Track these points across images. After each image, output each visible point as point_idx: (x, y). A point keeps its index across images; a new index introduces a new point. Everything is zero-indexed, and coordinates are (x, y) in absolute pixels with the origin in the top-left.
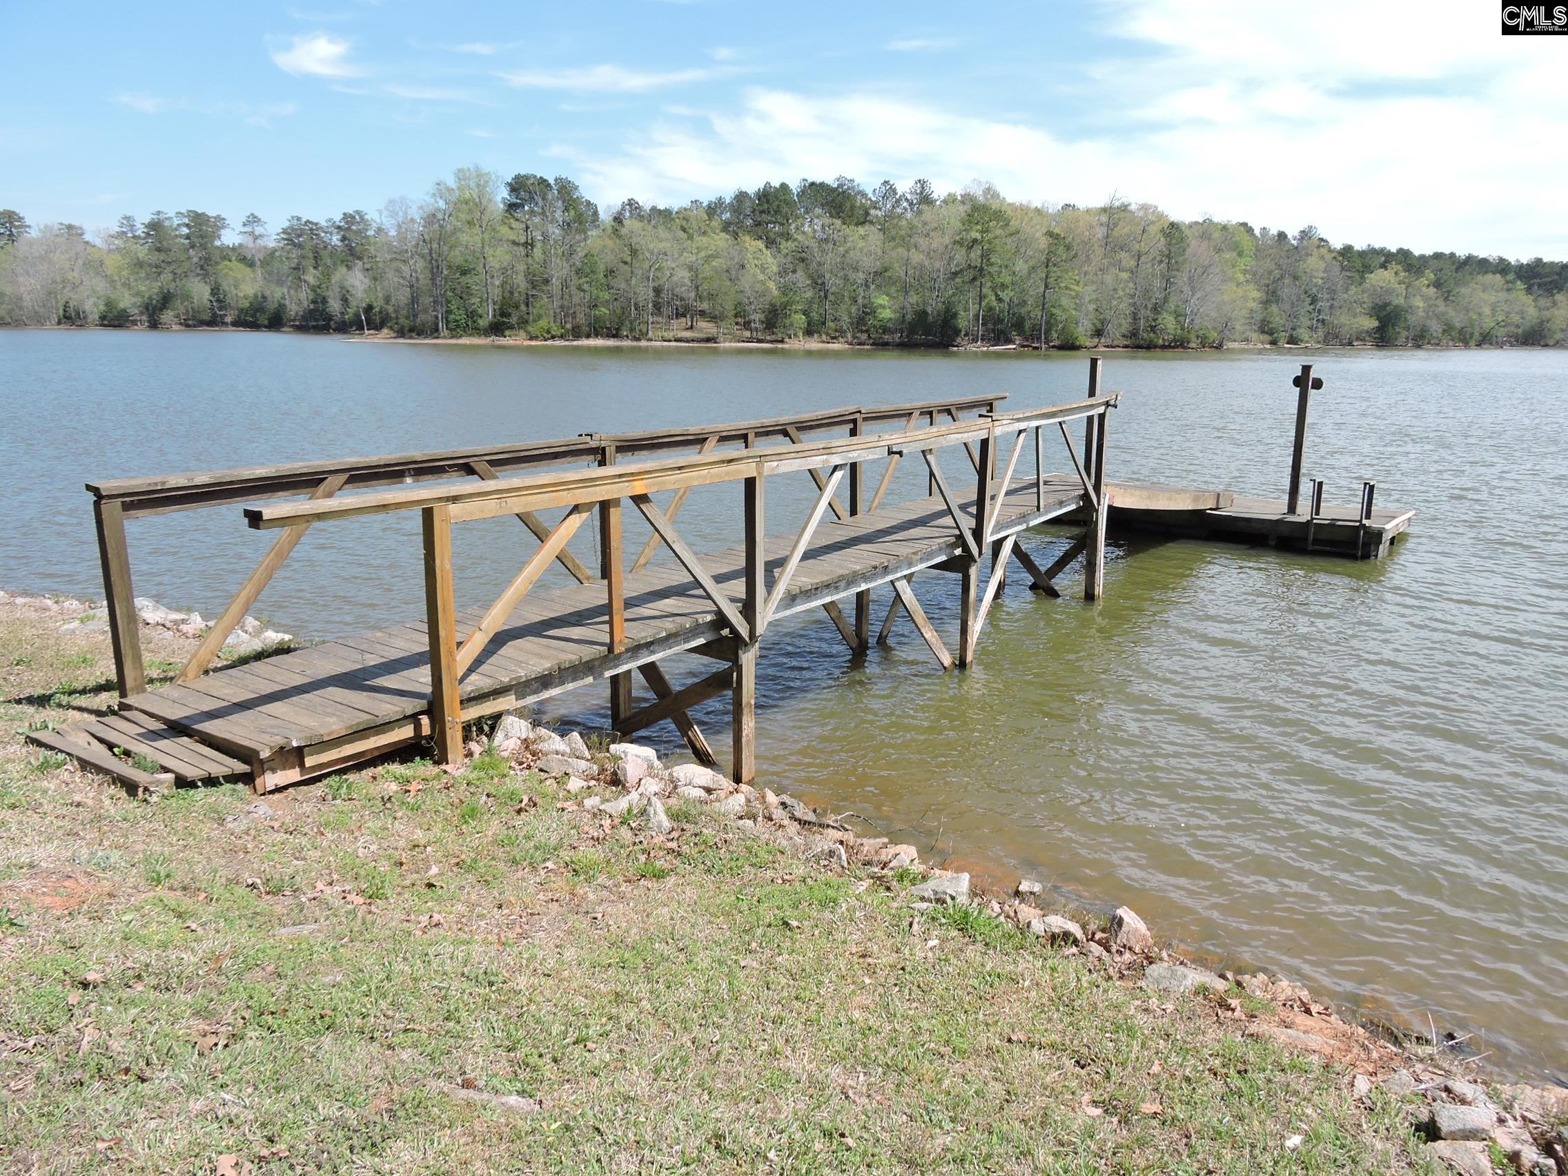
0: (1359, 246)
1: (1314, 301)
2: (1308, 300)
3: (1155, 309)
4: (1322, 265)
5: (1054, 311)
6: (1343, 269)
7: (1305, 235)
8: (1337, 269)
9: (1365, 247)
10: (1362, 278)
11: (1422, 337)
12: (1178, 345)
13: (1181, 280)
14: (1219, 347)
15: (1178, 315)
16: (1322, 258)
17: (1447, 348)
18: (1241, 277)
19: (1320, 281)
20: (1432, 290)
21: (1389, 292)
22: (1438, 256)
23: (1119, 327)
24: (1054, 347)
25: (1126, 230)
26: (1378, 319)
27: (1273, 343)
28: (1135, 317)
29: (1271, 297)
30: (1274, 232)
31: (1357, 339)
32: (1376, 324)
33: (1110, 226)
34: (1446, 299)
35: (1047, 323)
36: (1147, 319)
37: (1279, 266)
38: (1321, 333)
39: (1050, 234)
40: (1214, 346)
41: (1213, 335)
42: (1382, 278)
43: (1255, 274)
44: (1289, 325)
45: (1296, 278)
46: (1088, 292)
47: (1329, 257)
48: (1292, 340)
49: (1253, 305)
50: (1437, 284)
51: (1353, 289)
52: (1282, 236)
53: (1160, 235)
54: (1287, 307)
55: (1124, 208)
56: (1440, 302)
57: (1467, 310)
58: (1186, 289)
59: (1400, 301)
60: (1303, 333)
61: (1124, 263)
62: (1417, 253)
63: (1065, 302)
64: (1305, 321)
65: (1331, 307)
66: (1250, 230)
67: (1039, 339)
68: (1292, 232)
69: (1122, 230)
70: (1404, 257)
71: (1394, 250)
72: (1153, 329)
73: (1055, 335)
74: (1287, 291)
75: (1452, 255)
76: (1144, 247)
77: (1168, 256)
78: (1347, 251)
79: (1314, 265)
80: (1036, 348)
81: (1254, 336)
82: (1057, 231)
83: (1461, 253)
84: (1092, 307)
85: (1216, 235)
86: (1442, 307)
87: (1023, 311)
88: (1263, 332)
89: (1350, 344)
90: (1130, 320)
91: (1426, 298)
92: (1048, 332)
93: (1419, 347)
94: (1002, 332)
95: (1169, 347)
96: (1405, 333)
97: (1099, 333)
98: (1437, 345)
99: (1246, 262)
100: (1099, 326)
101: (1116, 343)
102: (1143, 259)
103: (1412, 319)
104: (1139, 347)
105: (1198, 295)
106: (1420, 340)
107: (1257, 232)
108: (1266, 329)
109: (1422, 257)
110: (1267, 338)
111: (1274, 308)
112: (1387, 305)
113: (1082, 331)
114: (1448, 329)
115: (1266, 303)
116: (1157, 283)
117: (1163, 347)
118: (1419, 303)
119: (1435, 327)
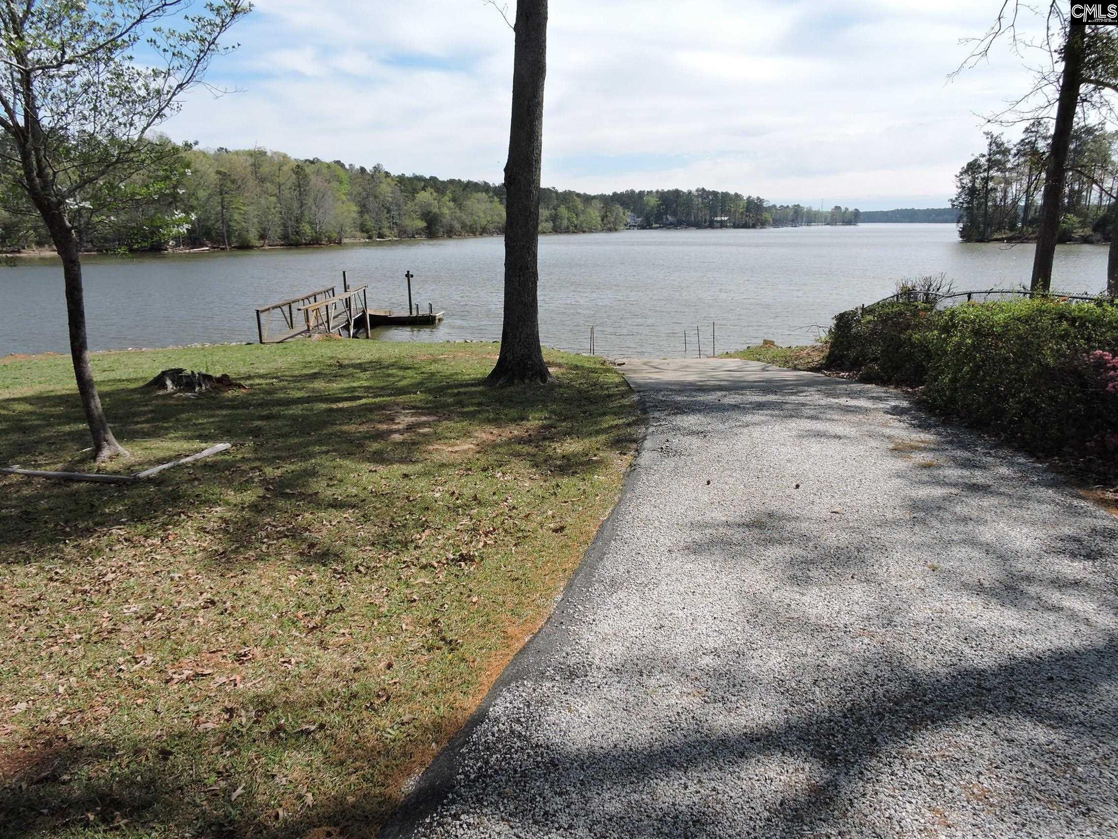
0: (409, 174)
1: (389, 211)
2: (385, 211)
3: (298, 221)
4: (389, 189)
5: (231, 223)
6: (402, 191)
7: (377, 169)
8: (399, 192)
9: (411, 175)
10: (414, 196)
11: (451, 231)
12: (315, 243)
13: (310, 201)
14: (340, 243)
15: (311, 223)
16: (389, 184)
17: (465, 237)
18: (344, 198)
19: (390, 199)
20: (452, 204)
21: (430, 205)
22: (452, 182)
23: (275, 232)
24: (234, 247)
25: (267, 169)
26: (426, 221)
27: (370, 238)
28: (285, 226)
29: (363, 209)
30: (357, 167)
31: (417, 234)
32: (425, 224)
33: (256, 166)
34: (460, 208)
35: (227, 231)
36: (292, 226)
37: (364, 189)
38: (396, 231)
39: (218, 172)
40: (336, 242)
41: (335, 235)
42: (425, 196)
43: (351, 194)
44: (377, 227)
45: (376, 197)
46: (252, 211)
47: (393, 183)
48: (381, 236)
49: (355, 215)
50: (454, 200)
51: (410, 204)
52: (363, 170)
53: (290, 172)
54: (374, 215)
55: (263, 153)
56: (457, 210)
57: (472, 214)
58: (313, 207)
59: (436, 210)
60: (386, 231)
61: (270, 191)
62: (441, 179)
63: (236, 217)
64: (386, 224)
65: (399, 215)
66: (343, 166)
67: (224, 243)
68: (369, 168)
69: (265, 170)
70: (433, 182)
71: (428, 177)
72: (297, 233)
73: (234, 239)
74: (372, 204)
75: (460, 180)
76: (281, 180)
77: (299, 186)
78: (401, 179)
79: (386, 189)
80: (222, 249)
81: (358, 234)
82: (222, 169)
83: (465, 179)
84: (255, 220)
85: (325, 171)
86: (458, 213)
87: (209, 224)
88: (362, 231)
89: (413, 237)
90: (282, 228)
91: (450, 209)
92: (229, 237)
93: (450, 237)
94: (196, 239)
95: (310, 244)
96: (441, 230)
97: (262, 237)
98: (460, 235)
99: (346, 188)
100: (262, 232)
101: (276, 243)
102: (282, 187)
103: (444, 221)
104: (292, 245)
105: (321, 211)
106: (450, 233)
107: (347, 167)
108: (363, 229)
109: (443, 182)
110: (365, 235)
111: (366, 216)
112: (430, 212)
113: (252, 236)
114: (464, 226)
115: (361, 213)
116: (296, 205)
117: (306, 244)
118: (446, 211)
119: (457, 226)
